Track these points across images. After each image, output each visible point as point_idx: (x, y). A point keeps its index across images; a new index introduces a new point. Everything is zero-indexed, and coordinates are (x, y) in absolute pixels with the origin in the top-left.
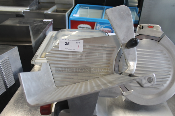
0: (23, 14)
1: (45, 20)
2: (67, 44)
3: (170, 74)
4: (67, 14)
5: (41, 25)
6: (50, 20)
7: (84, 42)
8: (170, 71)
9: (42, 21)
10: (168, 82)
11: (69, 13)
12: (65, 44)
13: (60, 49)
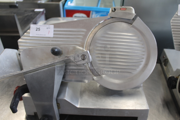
0: (16, 4)
1: (37, 10)
2: (38, 30)
3: (143, 58)
4: (61, 4)
5: (31, 15)
6: (42, 10)
7: (55, 27)
8: (144, 55)
9: (33, 11)
10: (141, 67)
11: (64, 2)
12: (36, 30)
13: (31, 36)
